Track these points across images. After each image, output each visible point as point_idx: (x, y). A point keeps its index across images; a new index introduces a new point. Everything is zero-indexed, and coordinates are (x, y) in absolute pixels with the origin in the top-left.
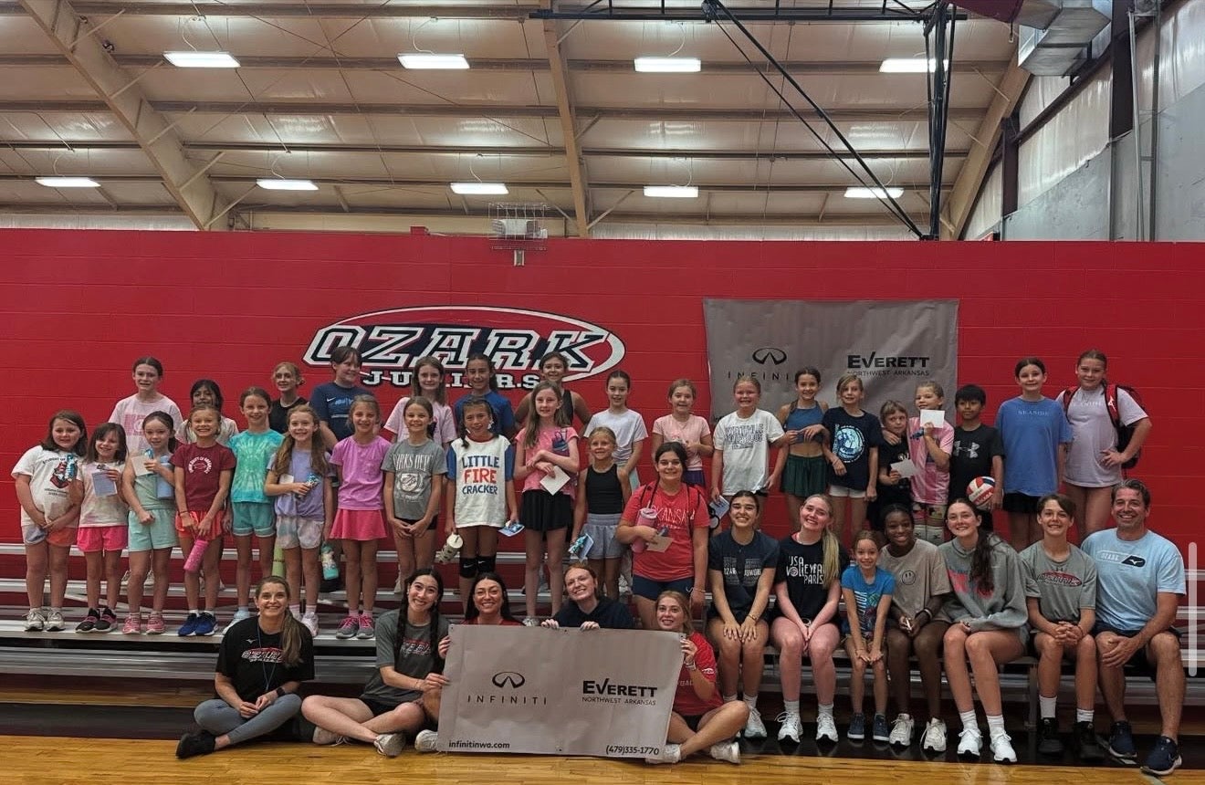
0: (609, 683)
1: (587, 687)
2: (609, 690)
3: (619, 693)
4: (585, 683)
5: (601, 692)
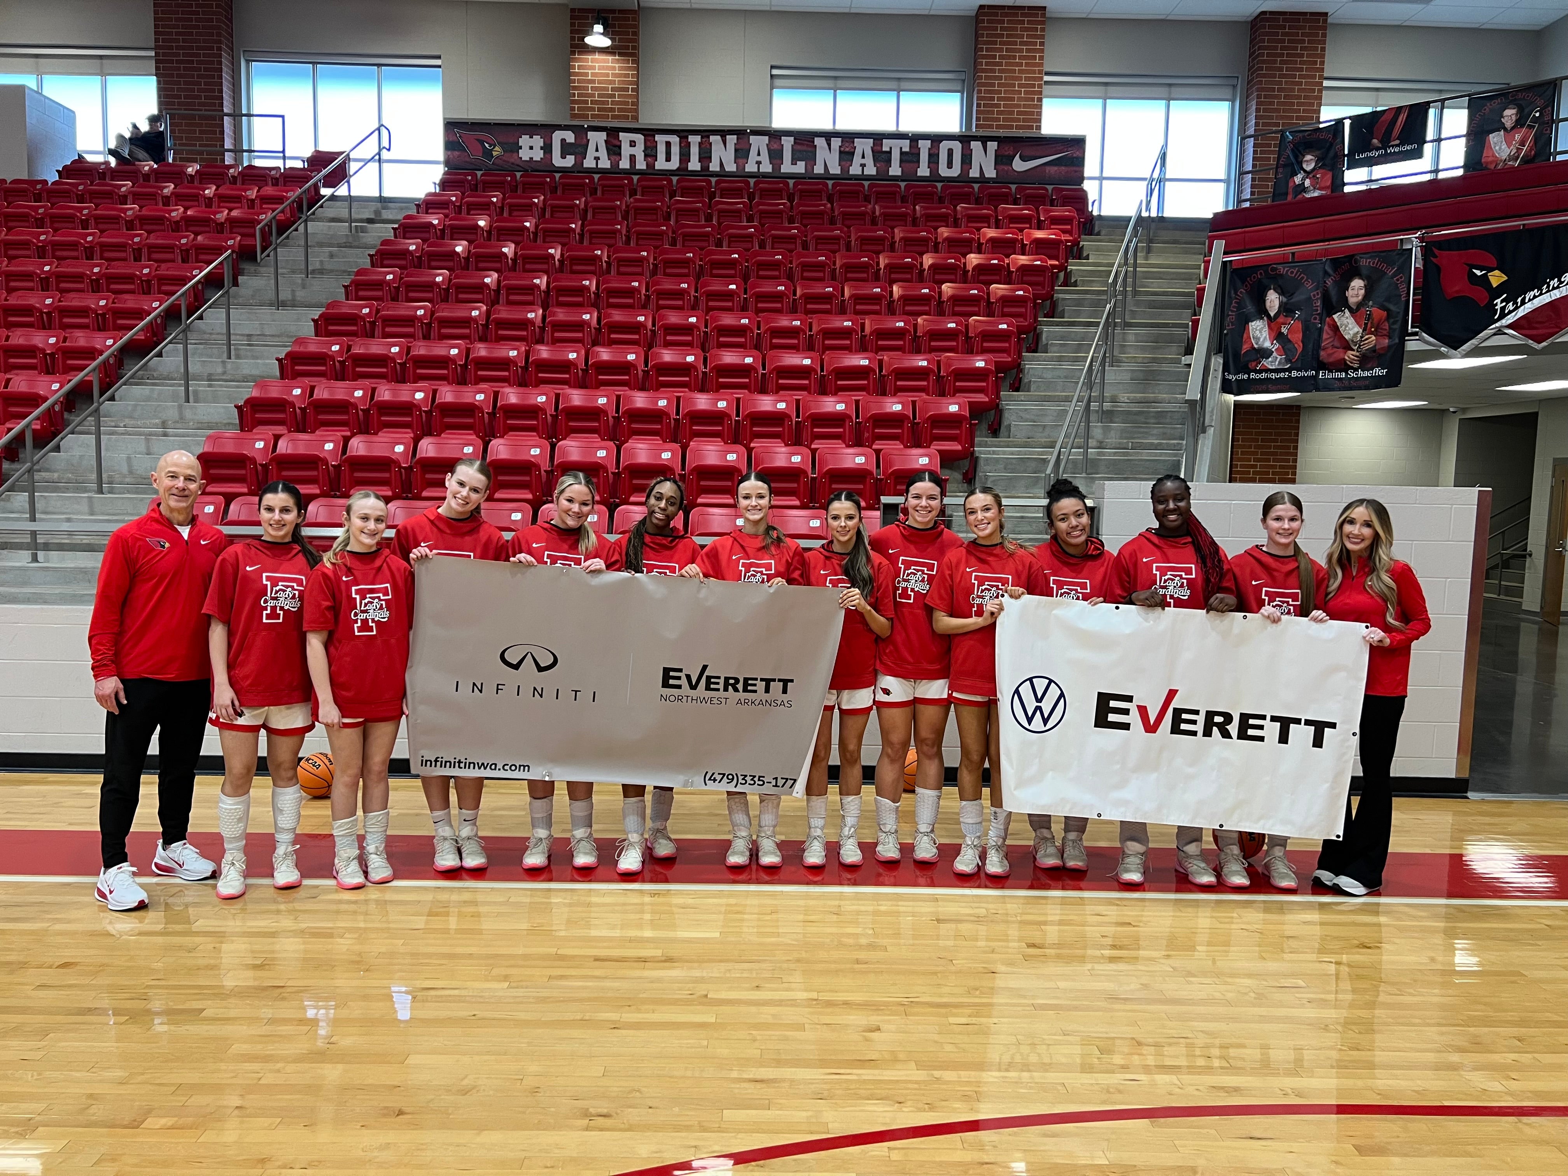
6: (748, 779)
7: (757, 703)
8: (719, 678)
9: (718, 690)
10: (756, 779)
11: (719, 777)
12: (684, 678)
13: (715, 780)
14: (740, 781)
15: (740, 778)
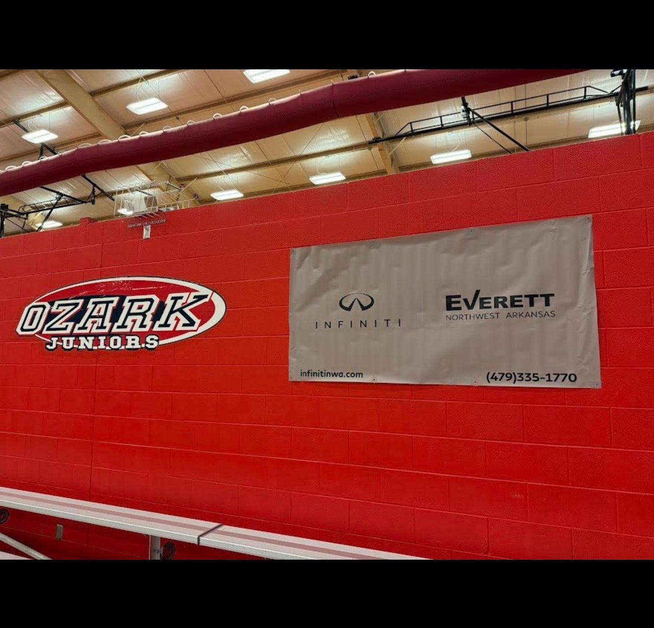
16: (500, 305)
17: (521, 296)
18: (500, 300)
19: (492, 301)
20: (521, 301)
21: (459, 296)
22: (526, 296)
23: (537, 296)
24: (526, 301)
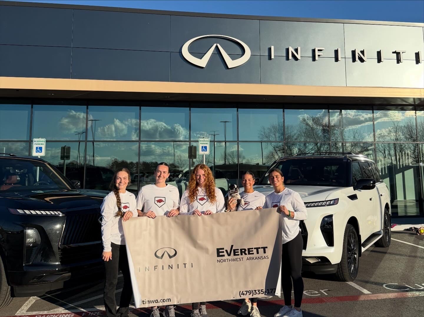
0: (234, 248)
1: (219, 252)
2: (235, 252)
3: (242, 254)
4: (218, 250)
5: (229, 255)
6: (257, 291)
7: (255, 258)
8: (238, 250)
9: (239, 255)
10: (260, 291)
11: (245, 293)
12: (225, 252)
13: (244, 294)
14: (254, 293)
15: (254, 292)
16: (243, 253)
17: (252, 248)
18: (243, 251)
19: (239, 251)
20: (253, 251)
21: (223, 249)
22: (255, 248)
23: (259, 248)
24: (255, 251)
